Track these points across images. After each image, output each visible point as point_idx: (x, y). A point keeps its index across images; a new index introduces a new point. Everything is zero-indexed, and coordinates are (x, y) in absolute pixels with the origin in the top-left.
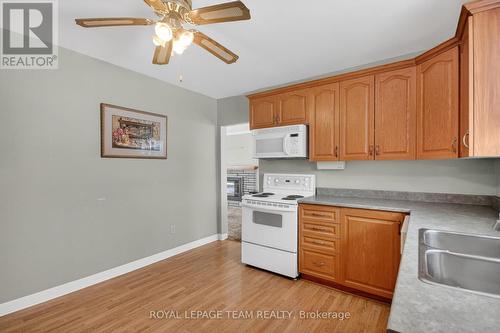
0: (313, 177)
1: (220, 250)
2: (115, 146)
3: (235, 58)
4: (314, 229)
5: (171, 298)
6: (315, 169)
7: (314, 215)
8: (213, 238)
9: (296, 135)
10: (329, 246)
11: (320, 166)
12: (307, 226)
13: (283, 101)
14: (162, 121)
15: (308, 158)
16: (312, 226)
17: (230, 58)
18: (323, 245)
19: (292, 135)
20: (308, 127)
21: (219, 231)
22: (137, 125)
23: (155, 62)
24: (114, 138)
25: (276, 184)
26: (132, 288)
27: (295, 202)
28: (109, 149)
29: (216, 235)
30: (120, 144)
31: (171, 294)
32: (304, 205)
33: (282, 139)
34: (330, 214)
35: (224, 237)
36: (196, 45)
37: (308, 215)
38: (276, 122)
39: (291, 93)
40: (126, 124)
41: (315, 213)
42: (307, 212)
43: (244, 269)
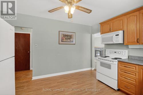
0: (127, 51)
1: (91, 73)
2: (62, 41)
3: (91, 11)
4: (125, 72)
5: (72, 84)
6: (128, 48)
7: (125, 66)
8: (89, 69)
9: (118, 35)
10: (133, 81)
11: (130, 47)
12: (122, 70)
13: (112, 23)
14: (74, 34)
15: (123, 44)
16: (125, 71)
17: (89, 11)
18: (130, 80)
19: (116, 35)
20: (124, 31)
21: (91, 67)
22: (67, 36)
23: (69, 18)
24: (62, 40)
25: (111, 53)
26: (64, 79)
27: (117, 60)
28: (61, 42)
29: (90, 68)
30: (63, 41)
31: (72, 83)
32: (121, 62)
33: (112, 37)
34: (133, 67)
35: (93, 69)
36: (77, 10)
37: (122, 66)
38: (110, 31)
39: (116, 20)
40: (65, 36)
41: (126, 66)
42: (122, 65)
43: (97, 81)
